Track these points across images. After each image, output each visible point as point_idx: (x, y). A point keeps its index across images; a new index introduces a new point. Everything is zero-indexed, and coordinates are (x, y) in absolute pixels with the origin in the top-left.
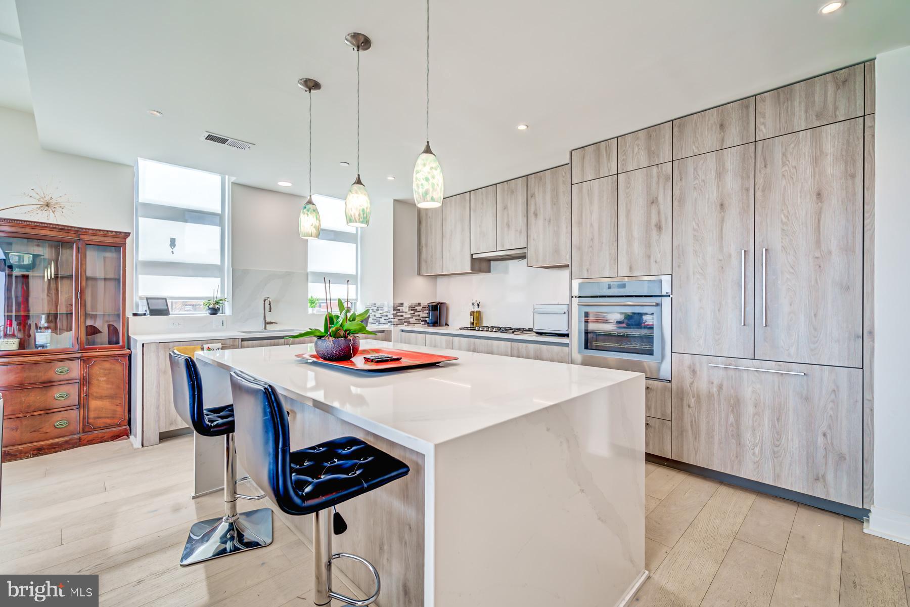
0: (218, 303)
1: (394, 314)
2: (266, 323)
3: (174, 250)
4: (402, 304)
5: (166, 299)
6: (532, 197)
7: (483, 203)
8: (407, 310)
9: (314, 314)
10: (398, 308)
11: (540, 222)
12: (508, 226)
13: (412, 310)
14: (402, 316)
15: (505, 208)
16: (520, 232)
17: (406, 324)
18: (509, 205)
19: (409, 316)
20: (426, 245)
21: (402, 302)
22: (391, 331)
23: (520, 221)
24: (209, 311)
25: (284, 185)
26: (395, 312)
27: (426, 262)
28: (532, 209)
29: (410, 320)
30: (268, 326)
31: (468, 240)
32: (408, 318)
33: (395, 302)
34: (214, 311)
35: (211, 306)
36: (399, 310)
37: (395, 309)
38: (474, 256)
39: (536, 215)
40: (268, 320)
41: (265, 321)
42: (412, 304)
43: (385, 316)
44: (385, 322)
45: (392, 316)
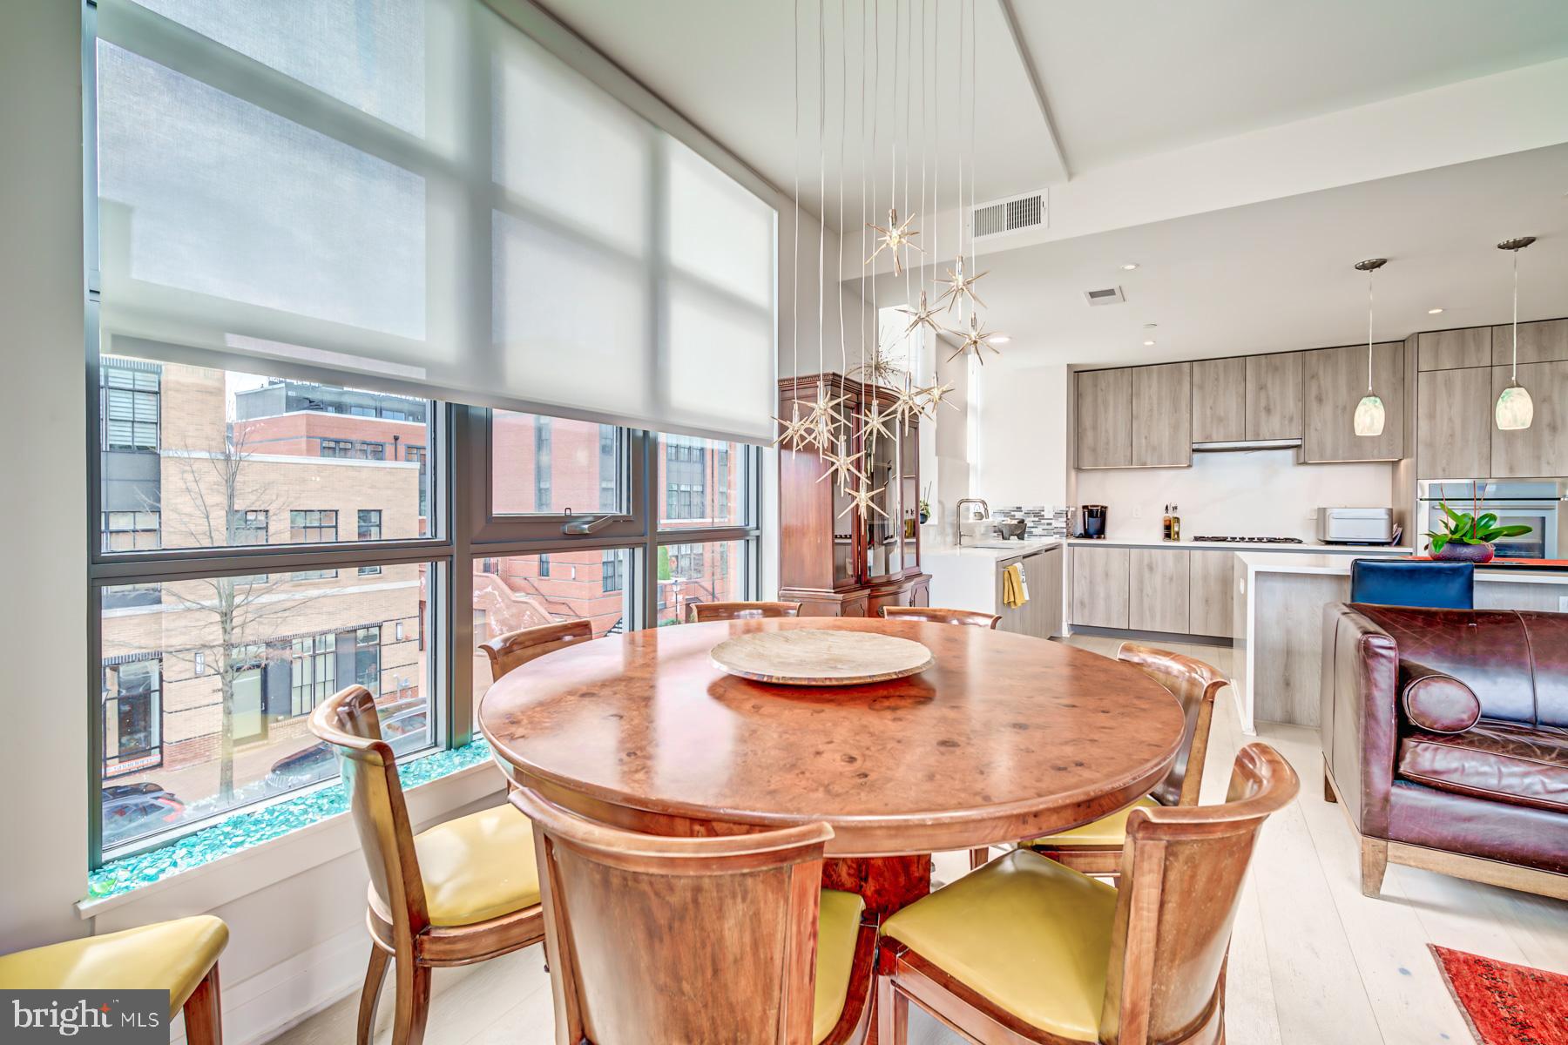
6: (1313, 377)
7: (1217, 379)
11: (1328, 410)
12: (1268, 410)
15: (1262, 387)
16: (1291, 419)
18: (1269, 385)
20: (1095, 428)
23: (1291, 405)
27: (1094, 450)
28: (1313, 391)
31: (1187, 425)
38: (1195, 446)
39: (1320, 400)
41: (960, 532)
43: (1044, 524)
44: (1045, 533)
45: (1064, 525)
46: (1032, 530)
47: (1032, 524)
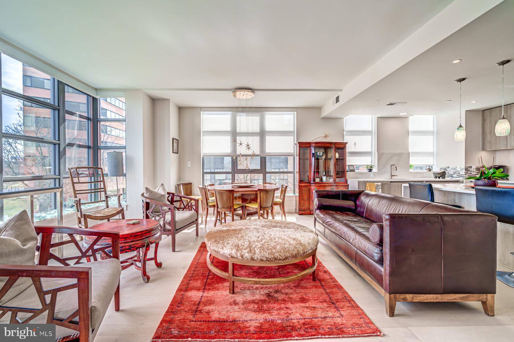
0: (372, 167)
2: (392, 176)
3: (356, 147)
4: (471, 167)
5: (353, 165)
8: (475, 170)
10: (469, 169)
13: (478, 170)
14: (470, 173)
19: (476, 173)
21: (471, 166)
24: (368, 170)
25: (403, 114)
26: (466, 171)
27: (491, 143)
30: (392, 177)
33: (466, 166)
34: (370, 170)
35: (369, 168)
36: (469, 170)
37: (467, 169)
40: (393, 175)
41: (391, 175)
42: (477, 167)
43: (457, 173)
44: (458, 176)
45: (464, 173)
46: (453, 175)
47: (453, 173)
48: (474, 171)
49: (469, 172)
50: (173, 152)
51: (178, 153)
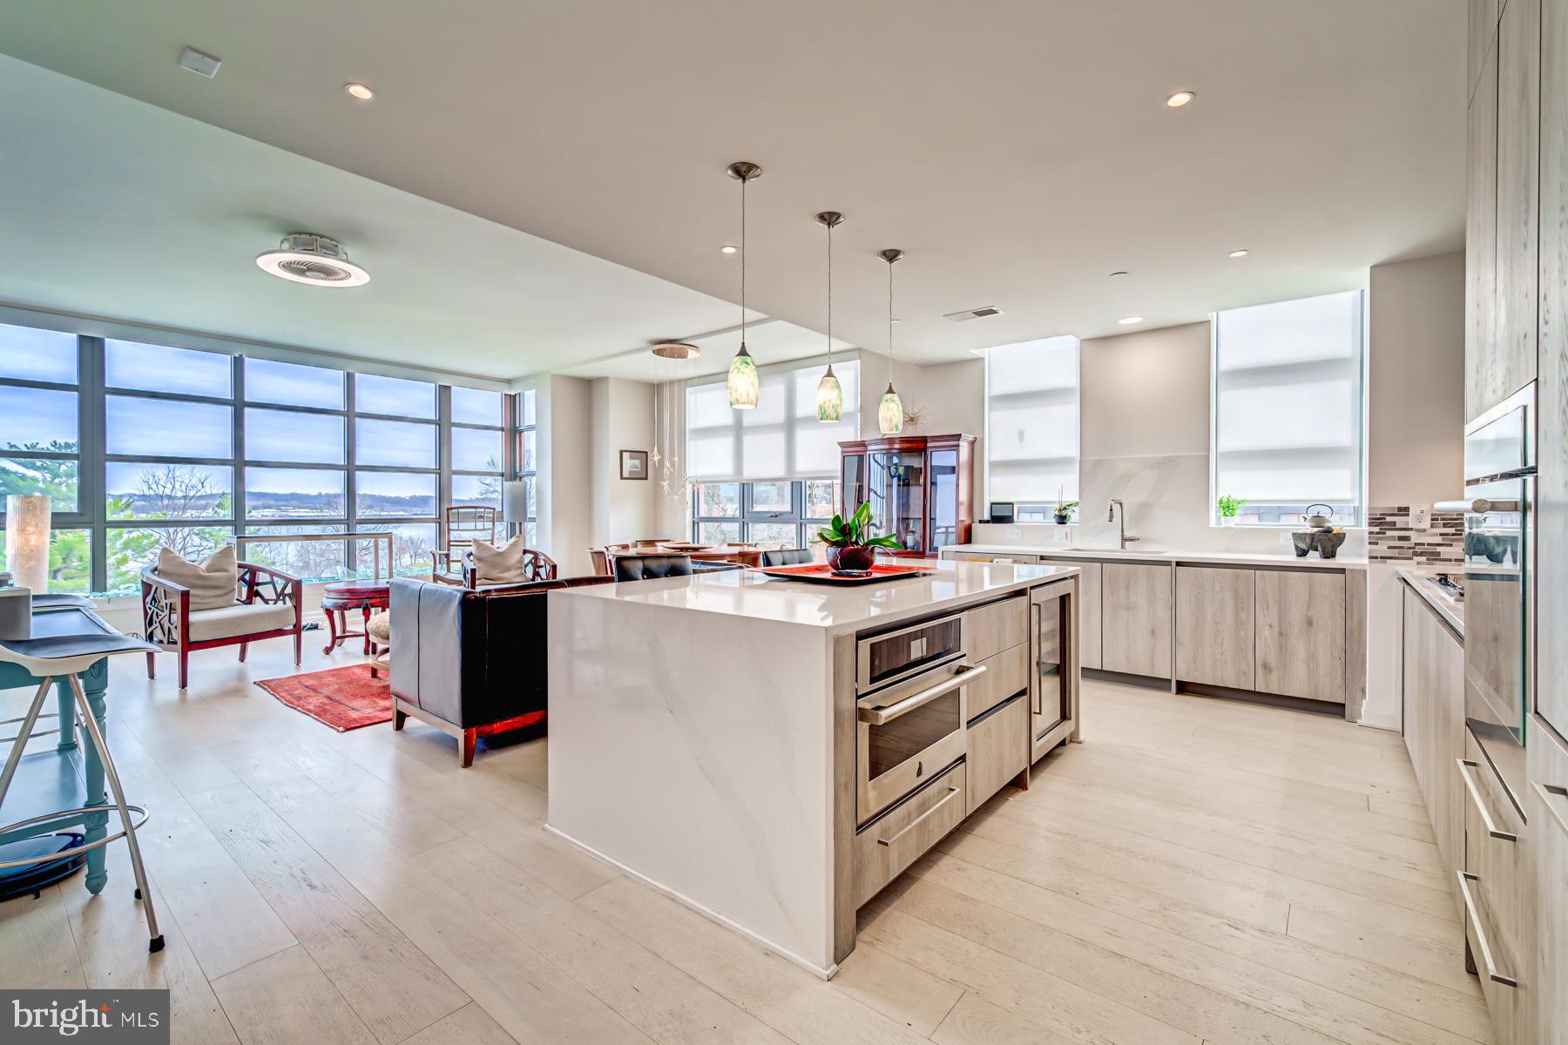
0: (1065, 509)
1: (1371, 533)
2: (1124, 540)
3: (1022, 443)
4: (1404, 511)
8: (1426, 524)
9: (1231, 528)
13: (1445, 526)
14: (1404, 538)
17: (1423, 559)
19: (1439, 540)
21: (1403, 505)
22: (1365, 571)
24: (1057, 520)
25: (1131, 321)
26: (1377, 529)
29: (1439, 549)
30: (1128, 544)
32: (1429, 544)
34: (1062, 519)
37: (1374, 521)
40: (1127, 534)
41: (1122, 536)
48: (1424, 530)
49: (1389, 533)
50: (622, 478)
51: (646, 478)
